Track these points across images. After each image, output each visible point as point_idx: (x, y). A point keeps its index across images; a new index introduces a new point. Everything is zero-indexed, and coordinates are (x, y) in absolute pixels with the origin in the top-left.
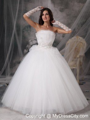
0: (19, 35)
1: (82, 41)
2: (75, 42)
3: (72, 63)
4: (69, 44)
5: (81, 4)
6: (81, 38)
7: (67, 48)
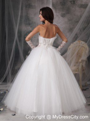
0: (20, 40)
1: (84, 46)
2: (77, 46)
3: (74, 68)
4: (71, 49)
5: (82, 9)
6: (83, 42)
7: (69, 52)
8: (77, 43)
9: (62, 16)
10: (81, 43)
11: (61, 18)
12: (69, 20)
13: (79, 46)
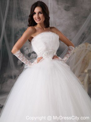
8: (83, 46)
9: (66, 10)
10: (88, 46)
11: (64, 12)
12: (75, 15)
13: (86, 50)
